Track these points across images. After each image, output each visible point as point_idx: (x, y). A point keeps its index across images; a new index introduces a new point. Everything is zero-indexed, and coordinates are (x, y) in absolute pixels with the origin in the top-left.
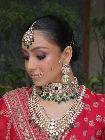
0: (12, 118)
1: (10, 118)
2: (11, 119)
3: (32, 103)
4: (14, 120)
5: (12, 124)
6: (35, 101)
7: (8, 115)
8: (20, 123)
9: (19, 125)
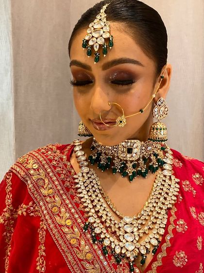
0: (45, 217)
1: (41, 219)
2: (42, 221)
3: (84, 183)
4: (50, 221)
5: (47, 231)
6: (89, 178)
7: (37, 213)
8: (66, 230)
9: (64, 233)
